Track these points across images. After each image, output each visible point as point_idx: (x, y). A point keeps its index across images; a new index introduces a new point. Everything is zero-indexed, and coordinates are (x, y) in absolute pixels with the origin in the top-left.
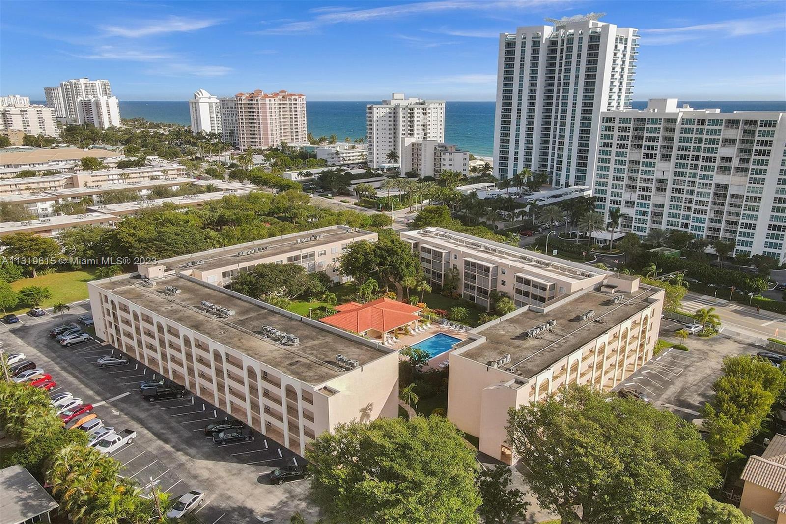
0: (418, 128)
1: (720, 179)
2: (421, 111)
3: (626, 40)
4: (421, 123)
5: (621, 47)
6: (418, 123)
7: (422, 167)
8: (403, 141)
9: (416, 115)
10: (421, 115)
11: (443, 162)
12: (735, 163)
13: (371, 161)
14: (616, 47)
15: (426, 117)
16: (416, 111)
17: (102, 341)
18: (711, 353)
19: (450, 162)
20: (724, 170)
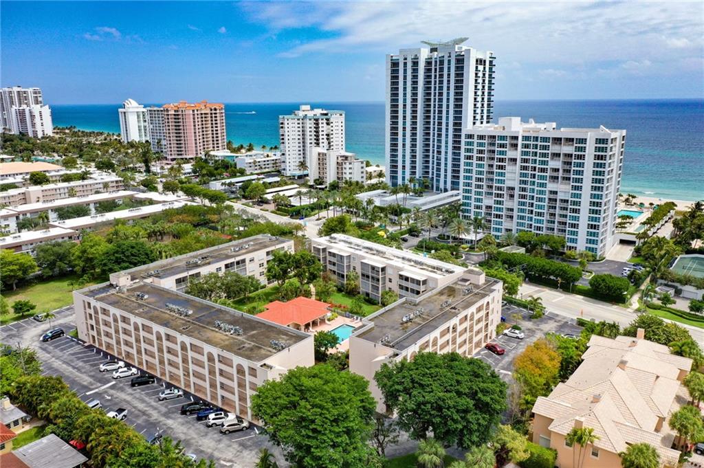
0: (323, 137)
1: (551, 186)
2: (325, 121)
4: (325, 133)
6: (323, 133)
7: (328, 175)
8: (311, 151)
9: (320, 125)
10: (325, 125)
11: (344, 171)
12: (561, 174)
13: (284, 169)
15: (330, 127)
16: (320, 121)
17: (84, 342)
19: (350, 171)
20: (555, 178)
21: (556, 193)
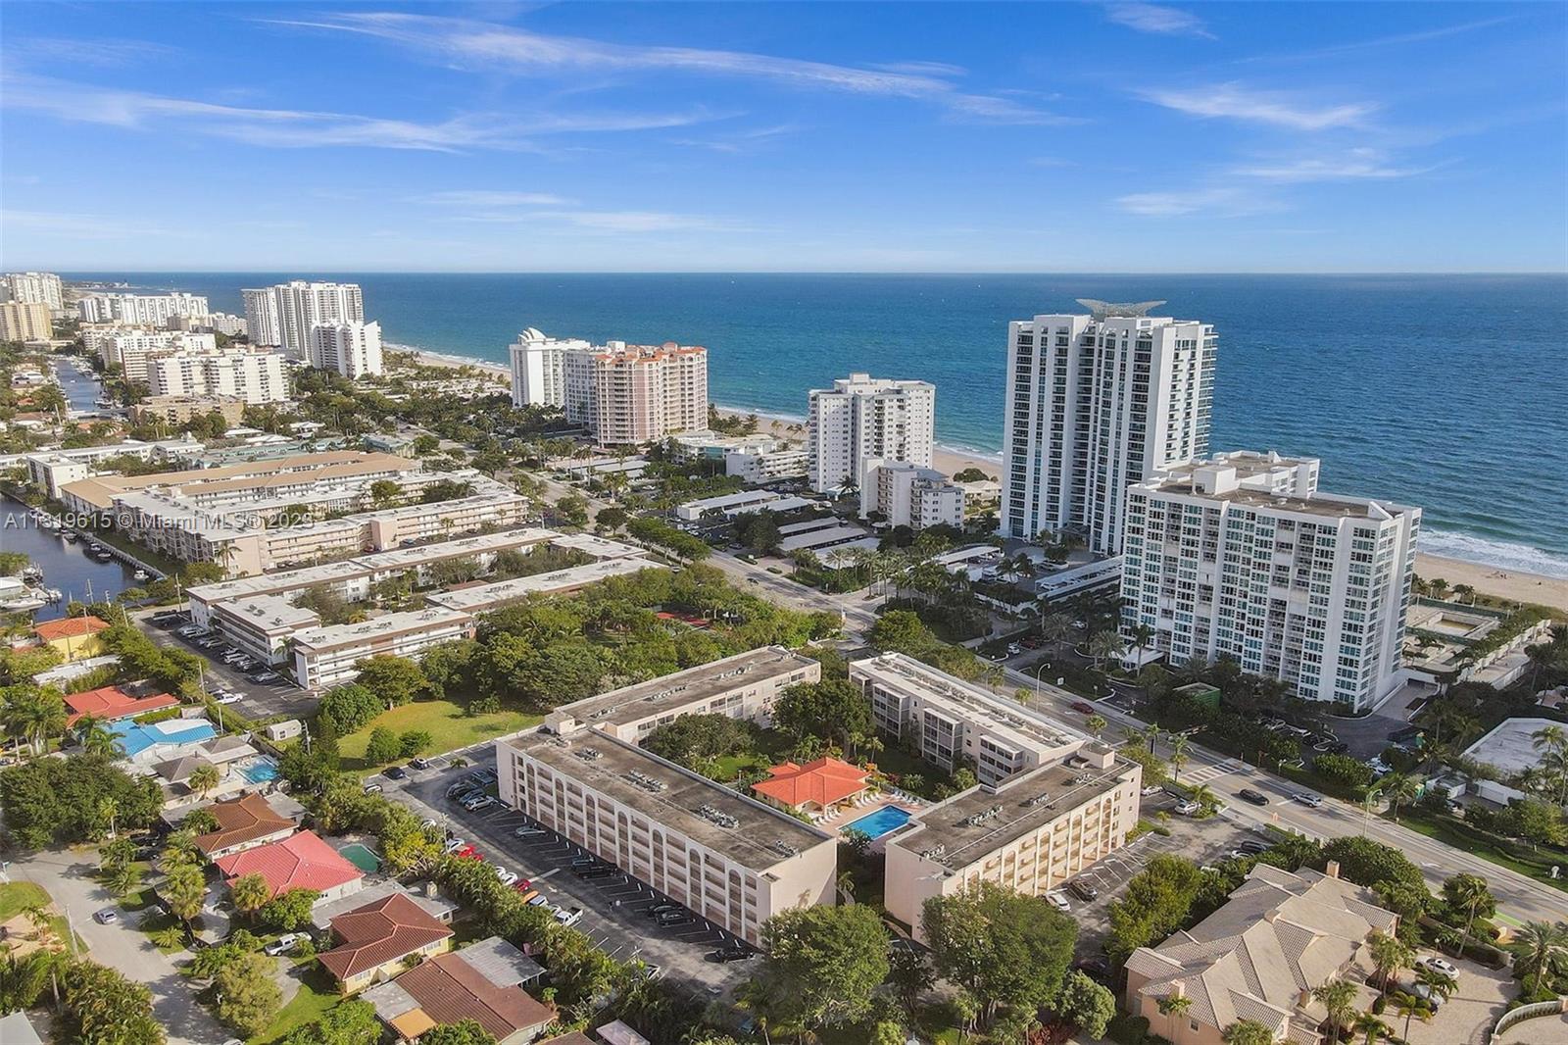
0: (890, 429)
1: (1275, 592)
2: (896, 404)
3: (1194, 343)
4: (895, 423)
5: (1185, 355)
6: (890, 423)
7: (893, 505)
8: (865, 465)
9: (887, 411)
10: (896, 409)
11: (924, 505)
12: (1293, 574)
13: (815, 481)
14: (1177, 356)
15: (903, 412)
16: (887, 404)
17: (510, 806)
18: (1195, 840)
19: (936, 506)
20: (1281, 582)
21: (1283, 604)
